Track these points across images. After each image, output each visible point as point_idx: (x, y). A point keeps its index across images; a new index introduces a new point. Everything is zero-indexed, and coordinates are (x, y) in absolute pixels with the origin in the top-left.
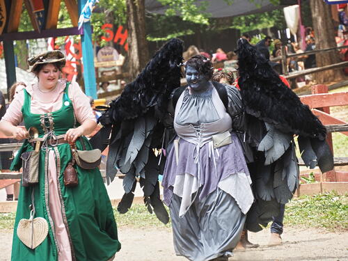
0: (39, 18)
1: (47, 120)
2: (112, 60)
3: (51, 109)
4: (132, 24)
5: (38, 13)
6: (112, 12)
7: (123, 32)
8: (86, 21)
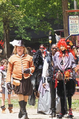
7: (2, 42)
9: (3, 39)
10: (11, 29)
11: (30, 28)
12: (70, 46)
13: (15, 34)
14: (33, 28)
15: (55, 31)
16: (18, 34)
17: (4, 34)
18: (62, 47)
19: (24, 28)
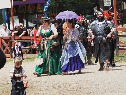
0: (34, 10)
1: (45, 34)
2: (52, 20)
3: (46, 32)
4: (57, 11)
5: (34, 8)
6: (52, 8)
7: (54, 13)
8: (46, 10)
9: (55, 11)
10: (60, 3)
11: (75, 2)
12: (112, 16)
13: (63, 7)
14: (76, 2)
15: (93, 3)
16: (65, 7)
17: (56, 7)
18: (105, 17)
19: (70, 3)
